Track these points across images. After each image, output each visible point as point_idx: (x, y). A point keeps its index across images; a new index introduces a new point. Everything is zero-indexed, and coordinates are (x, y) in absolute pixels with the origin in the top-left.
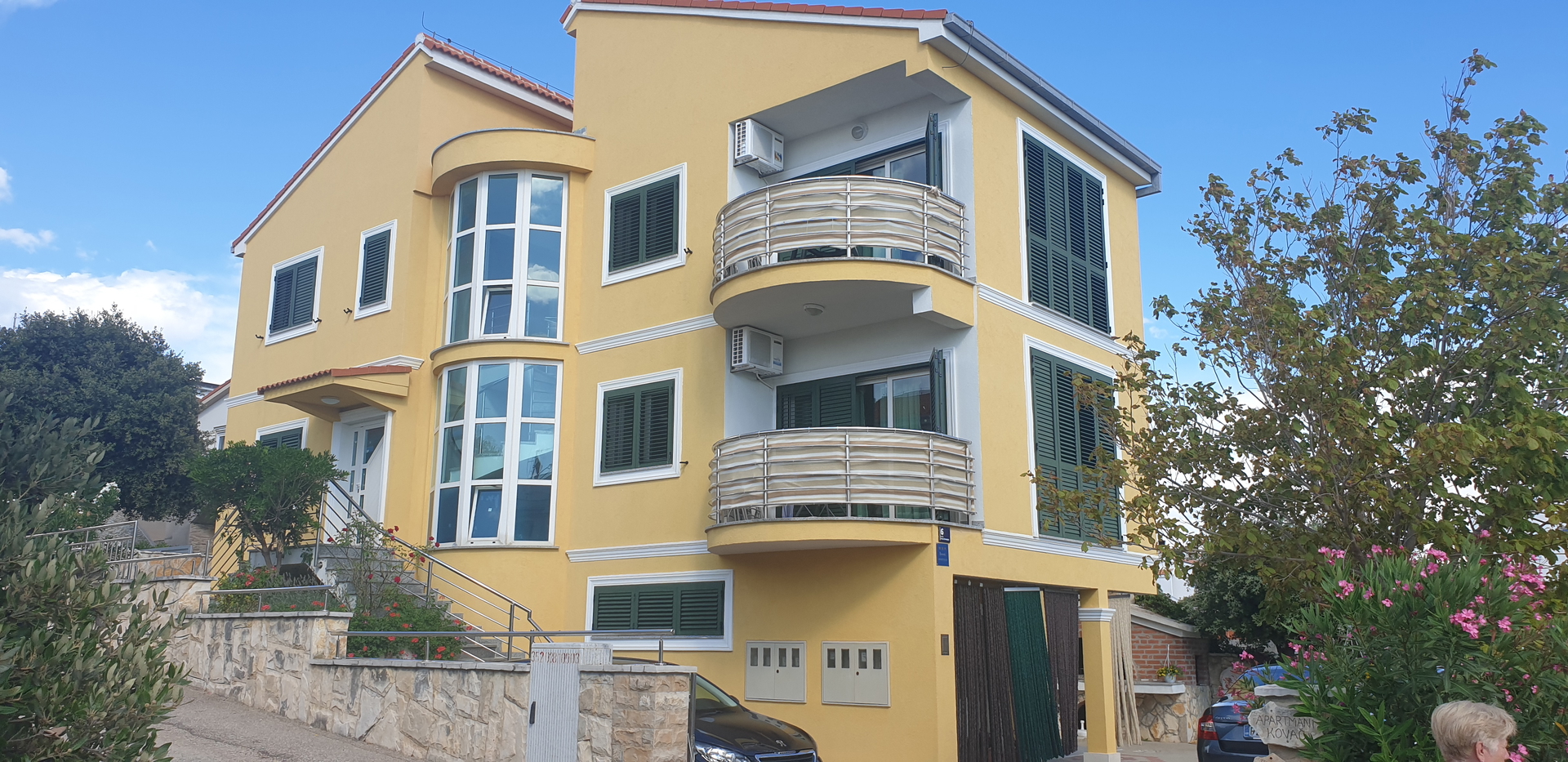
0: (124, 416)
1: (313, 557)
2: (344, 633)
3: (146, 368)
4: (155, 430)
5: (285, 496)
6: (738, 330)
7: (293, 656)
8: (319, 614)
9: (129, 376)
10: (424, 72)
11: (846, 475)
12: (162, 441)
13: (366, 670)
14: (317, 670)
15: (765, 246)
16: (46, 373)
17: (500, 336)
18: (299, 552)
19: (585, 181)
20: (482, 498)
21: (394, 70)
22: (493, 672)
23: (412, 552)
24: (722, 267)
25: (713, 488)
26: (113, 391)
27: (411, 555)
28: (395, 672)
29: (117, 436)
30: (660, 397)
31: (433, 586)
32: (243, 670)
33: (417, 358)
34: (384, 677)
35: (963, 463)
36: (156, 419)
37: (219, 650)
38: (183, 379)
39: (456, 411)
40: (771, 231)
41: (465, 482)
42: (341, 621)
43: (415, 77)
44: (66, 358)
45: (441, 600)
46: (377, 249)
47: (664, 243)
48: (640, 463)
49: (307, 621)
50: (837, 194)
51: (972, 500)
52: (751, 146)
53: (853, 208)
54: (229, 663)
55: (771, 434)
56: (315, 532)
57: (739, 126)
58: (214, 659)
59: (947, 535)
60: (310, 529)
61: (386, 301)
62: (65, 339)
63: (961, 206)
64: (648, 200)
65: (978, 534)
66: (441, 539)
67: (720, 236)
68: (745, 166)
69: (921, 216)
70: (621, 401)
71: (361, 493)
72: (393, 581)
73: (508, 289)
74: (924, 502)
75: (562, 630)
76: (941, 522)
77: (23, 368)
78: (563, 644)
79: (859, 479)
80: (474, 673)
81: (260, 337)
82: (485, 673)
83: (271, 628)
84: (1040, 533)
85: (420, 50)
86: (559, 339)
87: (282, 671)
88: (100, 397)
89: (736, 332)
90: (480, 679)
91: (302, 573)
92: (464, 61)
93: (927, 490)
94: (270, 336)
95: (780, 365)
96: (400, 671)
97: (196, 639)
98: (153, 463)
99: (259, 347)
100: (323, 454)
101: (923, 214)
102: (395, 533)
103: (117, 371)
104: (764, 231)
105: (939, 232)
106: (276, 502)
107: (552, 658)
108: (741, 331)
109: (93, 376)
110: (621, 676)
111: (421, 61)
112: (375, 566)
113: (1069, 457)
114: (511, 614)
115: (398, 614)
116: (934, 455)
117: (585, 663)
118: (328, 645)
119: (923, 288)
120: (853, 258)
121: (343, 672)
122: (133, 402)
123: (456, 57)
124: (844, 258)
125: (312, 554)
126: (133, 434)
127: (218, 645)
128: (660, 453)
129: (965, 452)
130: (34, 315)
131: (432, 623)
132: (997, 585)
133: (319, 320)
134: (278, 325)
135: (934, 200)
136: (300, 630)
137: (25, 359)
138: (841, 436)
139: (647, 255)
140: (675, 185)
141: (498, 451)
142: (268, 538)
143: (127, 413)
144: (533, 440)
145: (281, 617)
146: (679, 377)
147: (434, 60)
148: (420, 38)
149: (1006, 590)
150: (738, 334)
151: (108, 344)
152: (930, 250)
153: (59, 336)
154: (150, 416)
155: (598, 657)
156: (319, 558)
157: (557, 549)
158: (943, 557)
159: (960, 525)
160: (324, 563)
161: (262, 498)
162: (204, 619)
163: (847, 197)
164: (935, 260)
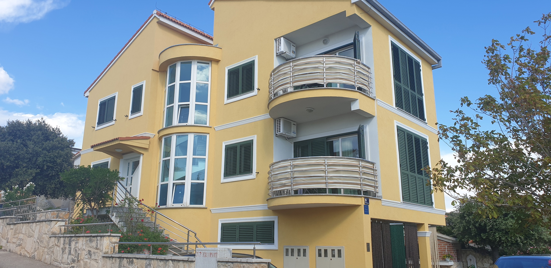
0: (44, 159)
1: (110, 212)
2: (117, 243)
3: (53, 141)
4: (55, 165)
5: (99, 187)
6: (279, 119)
7: (95, 253)
8: (107, 234)
9: (47, 144)
10: (156, 24)
11: (326, 176)
12: (58, 168)
13: (125, 259)
14: (105, 259)
15: (291, 84)
16: (15, 143)
17: (185, 124)
18: (105, 210)
19: (218, 65)
20: (177, 188)
21: (145, 24)
22: (179, 261)
23: (149, 209)
24: (273, 93)
25: (270, 182)
26: (40, 150)
27: (148, 210)
28: (137, 260)
29: (41, 167)
30: (247, 147)
31: (157, 223)
32: (75, 259)
33: (153, 134)
34: (132, 262)
35: (373, 171)
36: (56, 160)
37: (66, 250)
38: (67, 145)
39: (167, 154)
40: (293, 78)
41: (171, 182)
42: (116, 238)
43: (153, 27)
44: (23, 137)
45: (160, 229)
46: (138, 92)
47: (249, 86)
48: (240, 173)
49: (101, 237)
50: (319, 62)
51: (377, 187)
52: (283, 47)
53: (326, 68)
54: (70, 256)
55: (292, 160)
56: (111, 201)
57: (278, 40)
58: (64, 254)
59: (368, 201)
60: (109, 200)
61: (141, 112)
62: (23, 130)
63: (369, 68)
64: (242, 70)
65: (380, 201)
66: (160, 205)
67: (272, 81)
68: (280, 55)
69: (354, 71)
70: (232, 149)
71: (130, 186)
72: (141, 221)
73: (188, 106)
74: (358, 187)
75: (209, 242)
76: (366, 196)
77: (6, 141)
78: (210, 249)
79: (331, 178)
80: (170, 261)
81: (94, 127)
82: (176, 261)
83: (87, 240)
84: (403, 201)
85: (155, 16)
86: (208, 125)
87: (91, 259)
88: (35, 152)
89: (278, 120)
90: (174, 264)
91: (106, 218)
92: (171, 20)
93: (359, 182)
94: (97, 127)
95: (295, 133)
96: (139, 260)
97: (57, 246)
98: (55, 177)
99: (93, 131)
100: (114, 170)
101: (355, 70)
102: (142, 202)
103: (42, 142)
104: (290, 78)
105: (361, 78)
106: (96, 190)
107: (205, 255)
108: (280, 120)
109: (33, 144)
110: (236, 264)
111: (155, 20)
112: (134, 215)
113: (412, 170)
114: (188, 234)
115: (143, 234)
116: (362, 168)
117: (220, 257)
118: (110, 248)
119: (354, 100)
120: (327, 88)
121: (116, 260)
122: (47, 154)
123: (169, 19)
124: (323, 88)
125: (110, 211)
126: (47, 166)
127: (65, 248)
128: (247, 169)
129: (374, 167)
130: (12, 121)
131: (156, 238)
132: (387, 222)
133: (116, 120)
134: (100, 122)
135: (358, 65)
136: (99, 242)
137: (7, 138)
138: (324, 160)
139: (242, 91)
140: (253, 64)
141: (183, 169)
142: (93, 204)
143: (45, 158)
144: (197, 164)
145: (91, 236)
146: (255, 138)
147: (160, 20)
148: (155, 12)
149: (391, 224)
150: (279, 121)
151: (39, 132)
152: (358, 85)
153: (20, 129)
154: (54, 159)
155: (226, 254)
156: (112, 212)
157: (206, 208)
158: (366, 210)
159: (373, 197)
160: (115, 214)
161: (91, 188)
162: (60, 237)
163: (324, 63)
164: (360, 89)
